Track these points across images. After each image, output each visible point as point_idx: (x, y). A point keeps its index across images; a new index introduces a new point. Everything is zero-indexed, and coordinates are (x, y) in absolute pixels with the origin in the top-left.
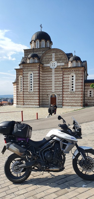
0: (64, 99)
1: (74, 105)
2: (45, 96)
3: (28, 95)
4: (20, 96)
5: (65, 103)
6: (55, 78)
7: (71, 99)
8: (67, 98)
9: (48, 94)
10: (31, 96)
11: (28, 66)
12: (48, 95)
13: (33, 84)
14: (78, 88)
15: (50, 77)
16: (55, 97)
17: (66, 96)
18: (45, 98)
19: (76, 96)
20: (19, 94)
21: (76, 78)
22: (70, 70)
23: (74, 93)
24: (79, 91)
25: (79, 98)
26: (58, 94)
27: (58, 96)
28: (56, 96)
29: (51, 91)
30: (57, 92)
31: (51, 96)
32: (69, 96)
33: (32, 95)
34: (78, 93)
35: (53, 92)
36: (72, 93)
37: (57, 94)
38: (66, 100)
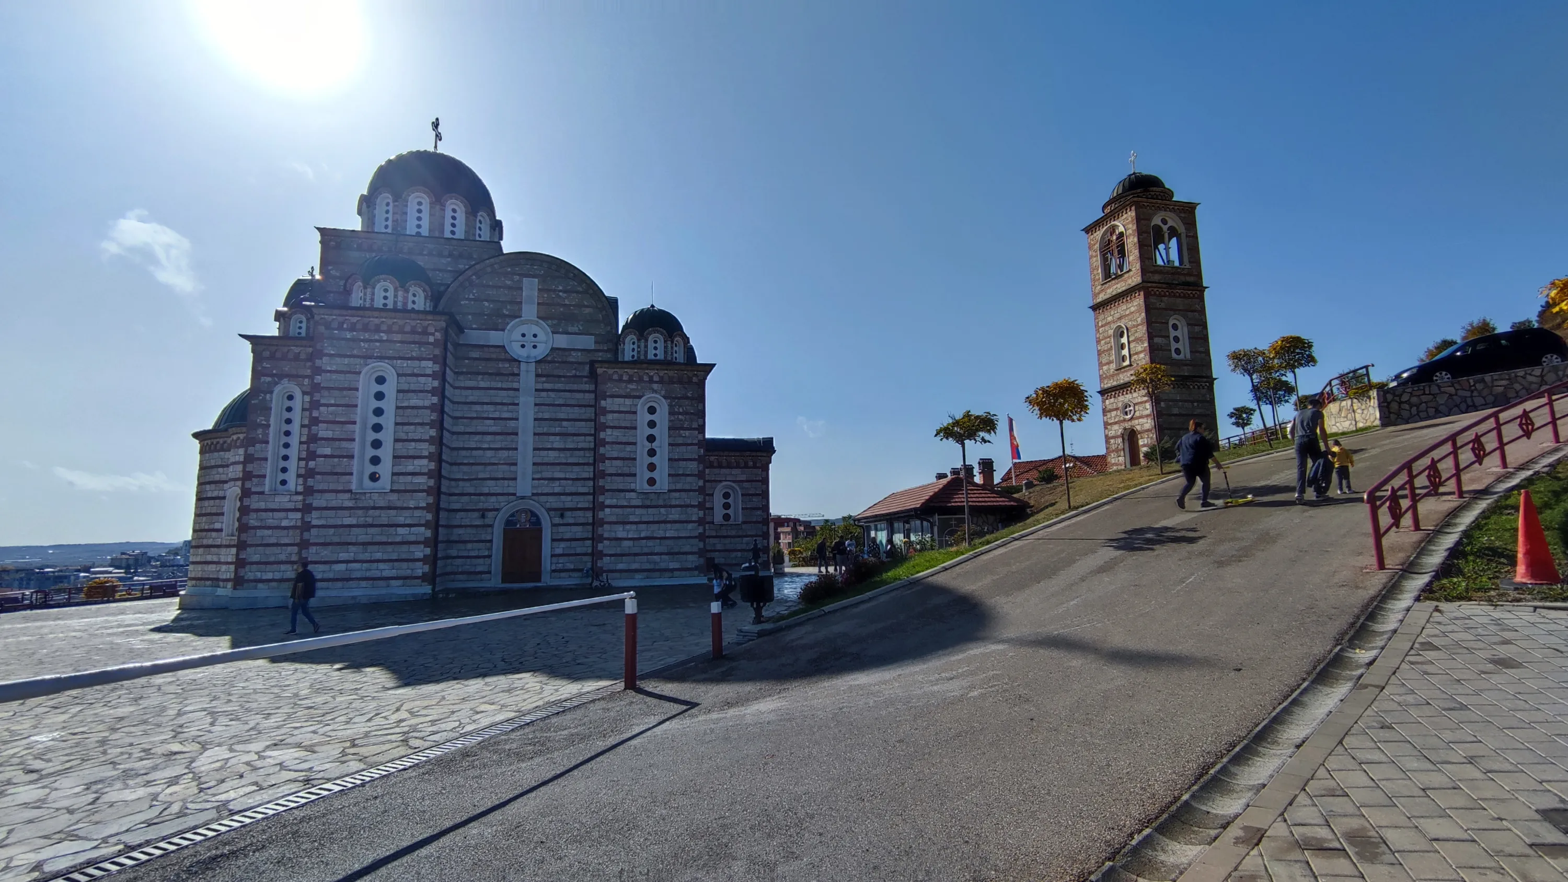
0: (606, 535)
1: (663, 565)
2: (467, 522)
3: (346, 513)
4: (270, 522)
5: (611, 555)
6: (540, 416)
7: (643, 535)
8: (620, 528)
9: (486, 506)
10: (370, 520)
11: (359, 326)
12: (490, 515)
13: (396, 440)
14: (683, 475)
15: (505, 408)
16: (531, 523)
17: (613, 519)
18: (469, 530)
19: (671, 517)
20: (266, 510)
21: (672, 418)
22: (641, 372)
23: (661, 502)
24: (687, 487)
25: (690, 526)
26: (555, 510)
27: (557, 520)
28: (538, 522)
29: (511, 491)
30: (551, 499)
31: (509, 523)
32: (632, 518)
33: (377, 512)
34: (686, 498)
35: (523, 498)
36: (648, 503)
37: (548, 505)
38: (614, 543)
